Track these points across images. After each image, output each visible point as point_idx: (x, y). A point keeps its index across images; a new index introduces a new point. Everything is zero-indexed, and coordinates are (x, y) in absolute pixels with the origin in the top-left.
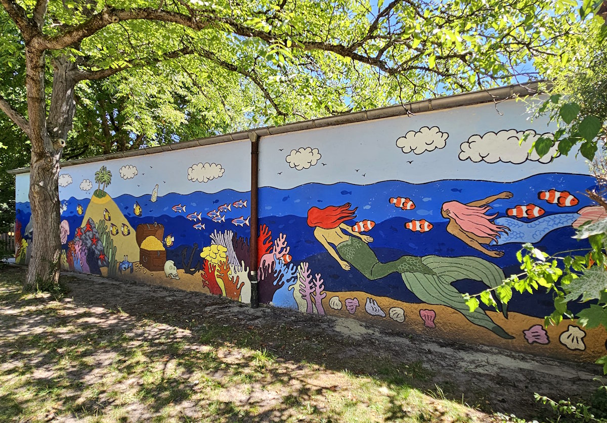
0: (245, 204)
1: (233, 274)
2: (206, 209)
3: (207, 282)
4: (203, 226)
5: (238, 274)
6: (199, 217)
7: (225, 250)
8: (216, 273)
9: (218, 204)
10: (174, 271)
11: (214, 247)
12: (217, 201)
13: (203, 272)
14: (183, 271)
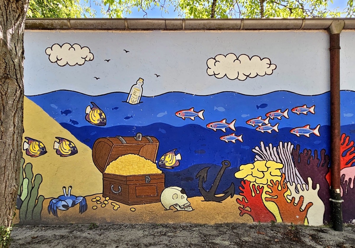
0: (312, 110)
1: (294, 194)
2: (244, 116)
3: (248, 209)
4: (240, 138)
5: (301, 193)
6: (232, 126)
7: (281, 166)
8: (264, 196)
9: (266, 109)
10: (183, 200)
11: (259, 164)
12: (264, 106)
13: (240, 197)
14: (202, 198)
